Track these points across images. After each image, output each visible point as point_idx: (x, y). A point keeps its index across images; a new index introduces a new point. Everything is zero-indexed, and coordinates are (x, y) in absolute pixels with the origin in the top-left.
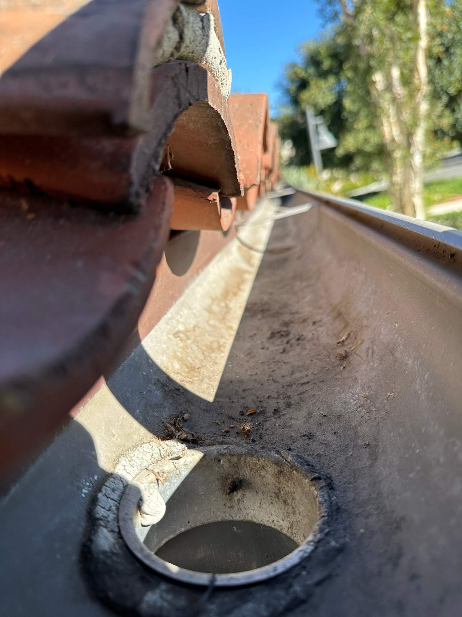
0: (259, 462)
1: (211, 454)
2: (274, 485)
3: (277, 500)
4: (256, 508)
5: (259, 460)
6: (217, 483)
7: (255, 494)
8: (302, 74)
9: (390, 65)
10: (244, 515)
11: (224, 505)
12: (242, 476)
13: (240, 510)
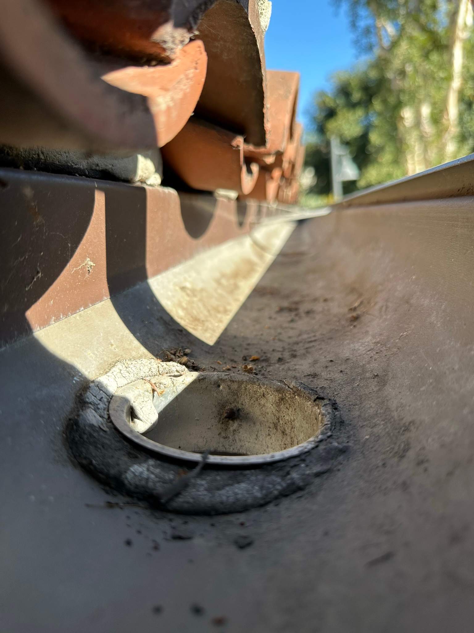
0: (260, 389)
1: (211, 378)
2: (273, 414)
3: (275, 430)
4: (251, 441)
5: (260, 387)
6: (214, 409)
7: (252, 425)
8: (332, 104)
9: (420, 102)
10: (239, 447)
11: (219, 434)
12: (241, 405)
13: (235, 441)
